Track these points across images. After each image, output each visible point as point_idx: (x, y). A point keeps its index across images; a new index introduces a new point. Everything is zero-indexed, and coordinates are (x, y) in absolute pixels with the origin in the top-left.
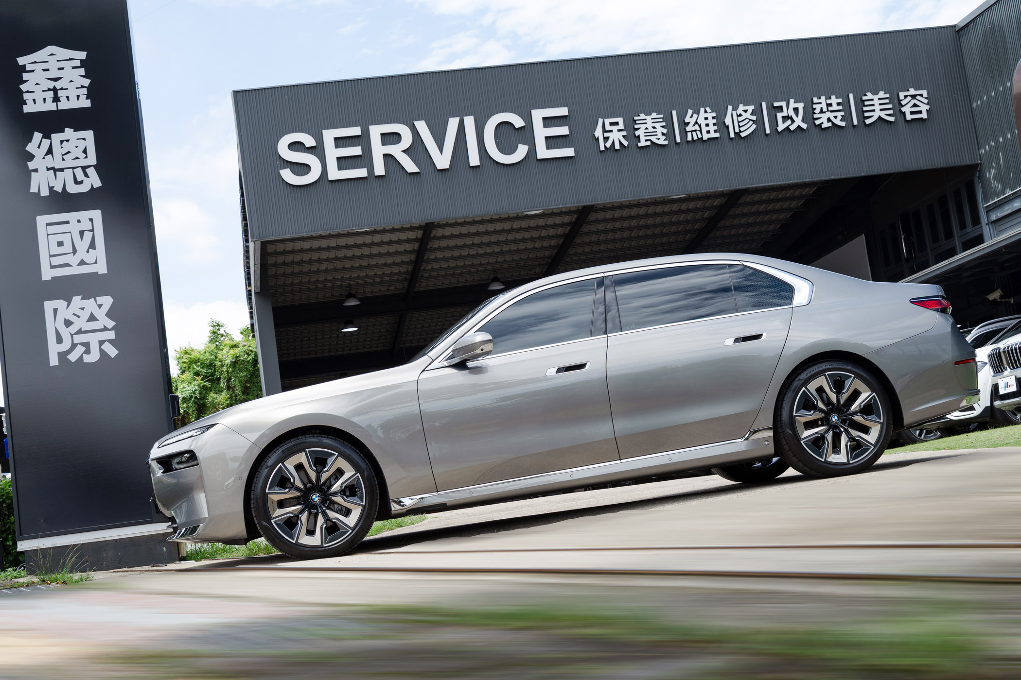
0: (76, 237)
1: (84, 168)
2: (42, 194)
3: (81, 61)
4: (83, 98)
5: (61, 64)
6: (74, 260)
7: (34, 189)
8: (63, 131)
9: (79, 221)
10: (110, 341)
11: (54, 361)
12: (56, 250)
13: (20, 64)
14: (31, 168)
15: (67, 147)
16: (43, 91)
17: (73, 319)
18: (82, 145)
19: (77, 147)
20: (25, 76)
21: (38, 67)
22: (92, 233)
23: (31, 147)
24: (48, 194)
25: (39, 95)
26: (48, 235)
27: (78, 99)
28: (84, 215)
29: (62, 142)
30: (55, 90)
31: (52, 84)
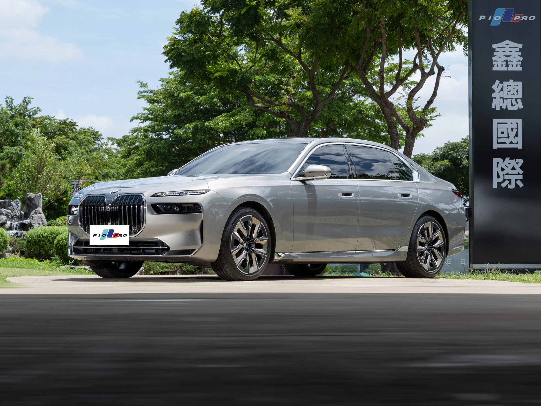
1: (516, 99)
3: (520, 48)
4: (519, 66)
5: (511, 50)
6: (508, 141)
7: (493, 106)
12: (500, 135)
15: (510, 88)
16: (502, 61)
20: (495, 53)
22: (517, 129)
23: (494, 87)
26: (498, 128)
27: (517, 67)
29: (508, 86)
30: (507, 61)
31: (506, 58)
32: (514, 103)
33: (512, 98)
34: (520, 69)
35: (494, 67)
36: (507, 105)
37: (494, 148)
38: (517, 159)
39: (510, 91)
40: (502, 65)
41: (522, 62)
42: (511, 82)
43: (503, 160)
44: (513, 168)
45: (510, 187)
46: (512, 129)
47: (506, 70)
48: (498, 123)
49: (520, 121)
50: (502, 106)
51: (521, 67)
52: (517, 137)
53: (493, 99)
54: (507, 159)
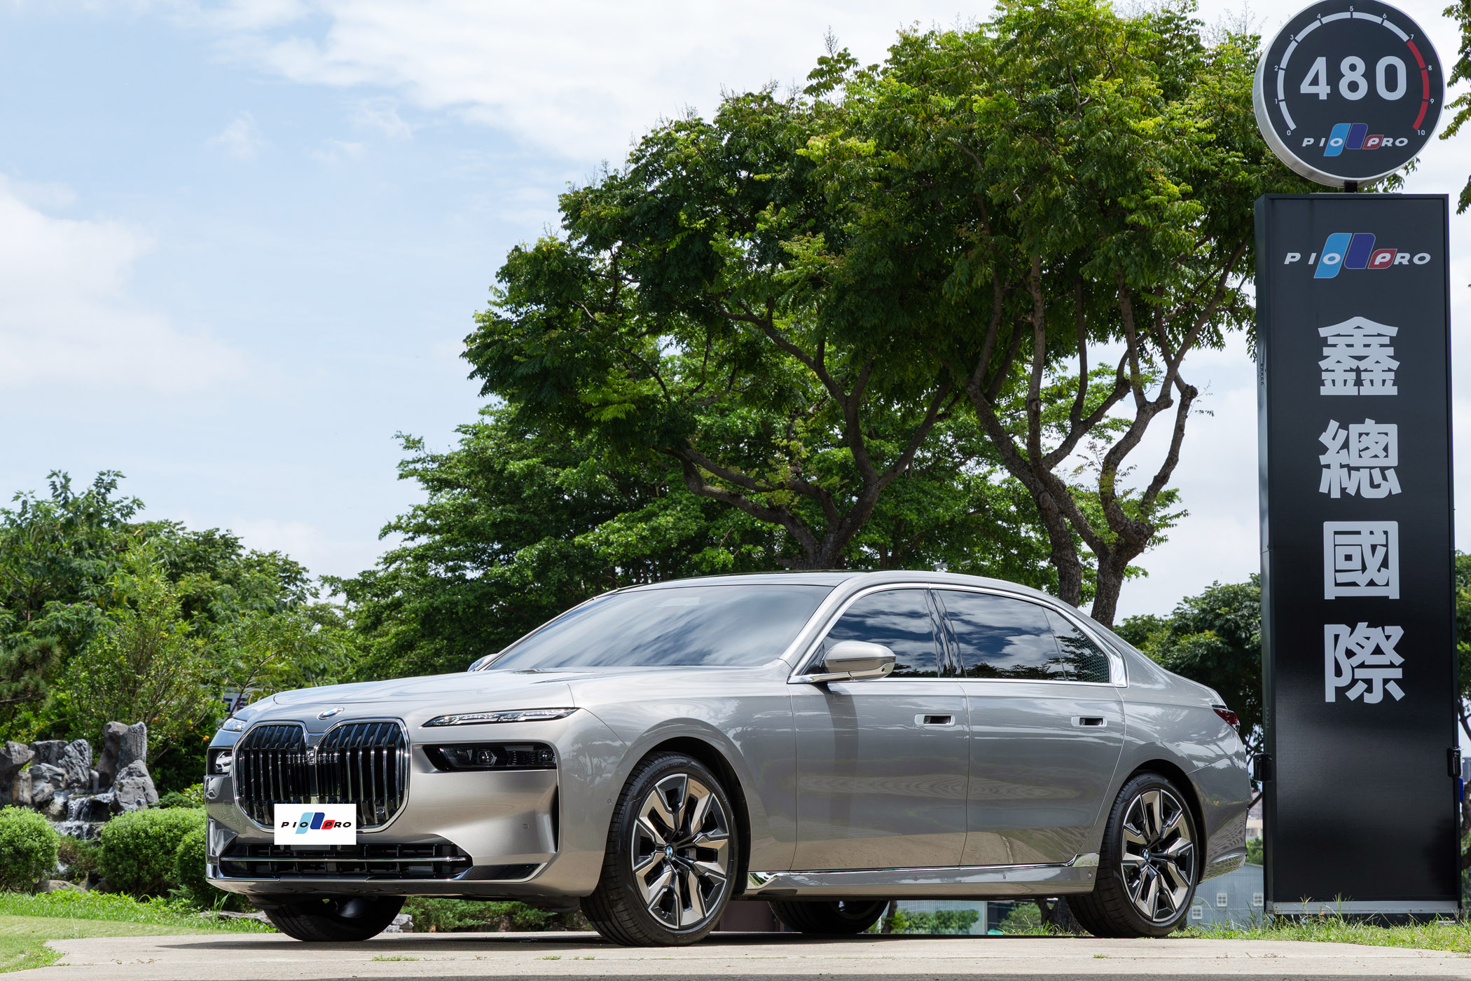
4: (1389, 383)
7: (1323, 489)
9: (1372, 533)
10: (1396, 681)
17: (1356, 649)
18: (1383, 440)
20: (1326, 351)
21: (1341, 341)
23: (1325, 438)
25: (1339, 376)
29: (1360, 435)
32: (1378, 478)
36: (1357, 484)
37: (1327, 597)
49: (1393, 527)
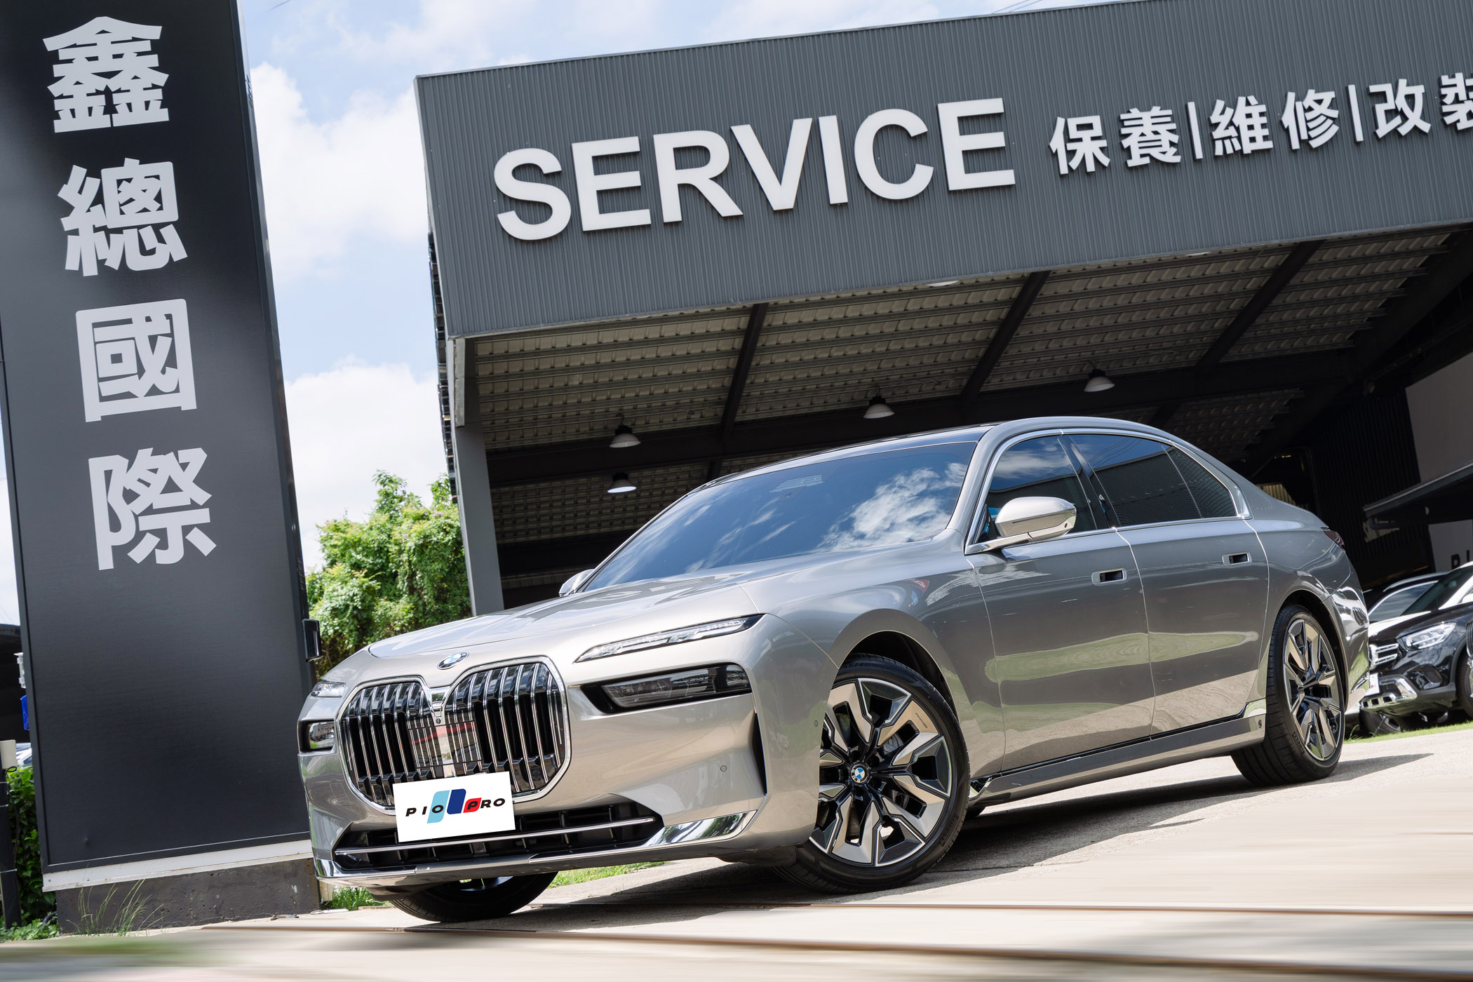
0: (144, 346)
1: (157, 228)
2: (86, 273)
3: (152, 41)
5: (118, 49)
6: (140, 386)
8: (121, 164)
11: (106, 561)
12: (109, 369)
13: (50, 48)
14: (66, 229)
19: (144, 191)
22: (171, 339)
24: (96, 273)
26: (96, 343)
27: (147, 108)
28: (158, 309)
30: (108, 93)
31: (102, 84)
33: (139, 227)
34: (163, 115)
35: (58, 118)
38: (180, 452)
39: (131, 200)
40: (90, 109)
41: (166, 89)
42: (131, 166)
43: (127, 461)
44: (171, 487)
45: (163, 558)
46: (153, 340)
47: (110, 126)
48: (96, 325)
50: (105, 260)
51: (162, 107)
52: (175, 366)
53: (70, 238)
54: (144, 455)
